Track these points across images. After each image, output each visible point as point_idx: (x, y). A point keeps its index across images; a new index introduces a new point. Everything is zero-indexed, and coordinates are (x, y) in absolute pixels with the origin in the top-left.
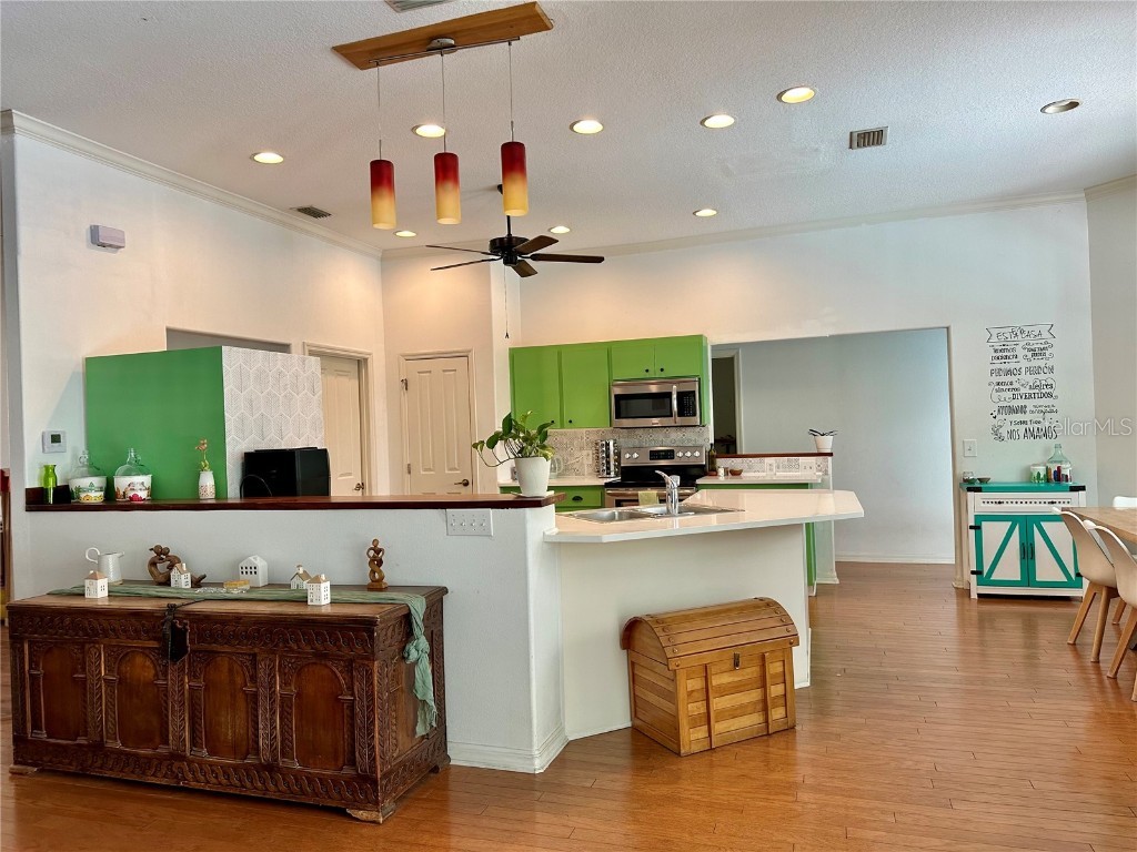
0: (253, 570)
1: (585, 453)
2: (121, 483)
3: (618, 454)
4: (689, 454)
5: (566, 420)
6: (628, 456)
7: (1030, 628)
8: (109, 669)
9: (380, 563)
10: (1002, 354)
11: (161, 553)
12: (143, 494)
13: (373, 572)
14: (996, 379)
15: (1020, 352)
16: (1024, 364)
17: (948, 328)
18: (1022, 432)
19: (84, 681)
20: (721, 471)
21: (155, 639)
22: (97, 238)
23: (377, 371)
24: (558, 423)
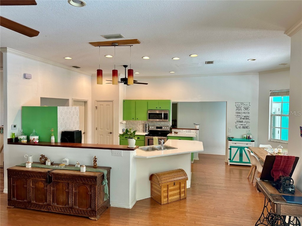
0: (66, 162)
1: (140, 126)
2: (32, 138)
3: (149, 127)
4: (165, 128)
5: (136, 118)
6: (151, 127)
7: (241, 174)
8: (33, 185)
9: (96, 161)
10: (238, 108)
11: (43, 156)
12: (37, 141)
13: (94, 163)
14: (237, 114)
15: (242, 108)
16: (243, 111)
17: (227, 102)
18: (242, 127)
19: (26, 187)
20: (173, 132)
21: (44, 178)
22: (25, 77)
23: (89, 105)
24: (134, 119)
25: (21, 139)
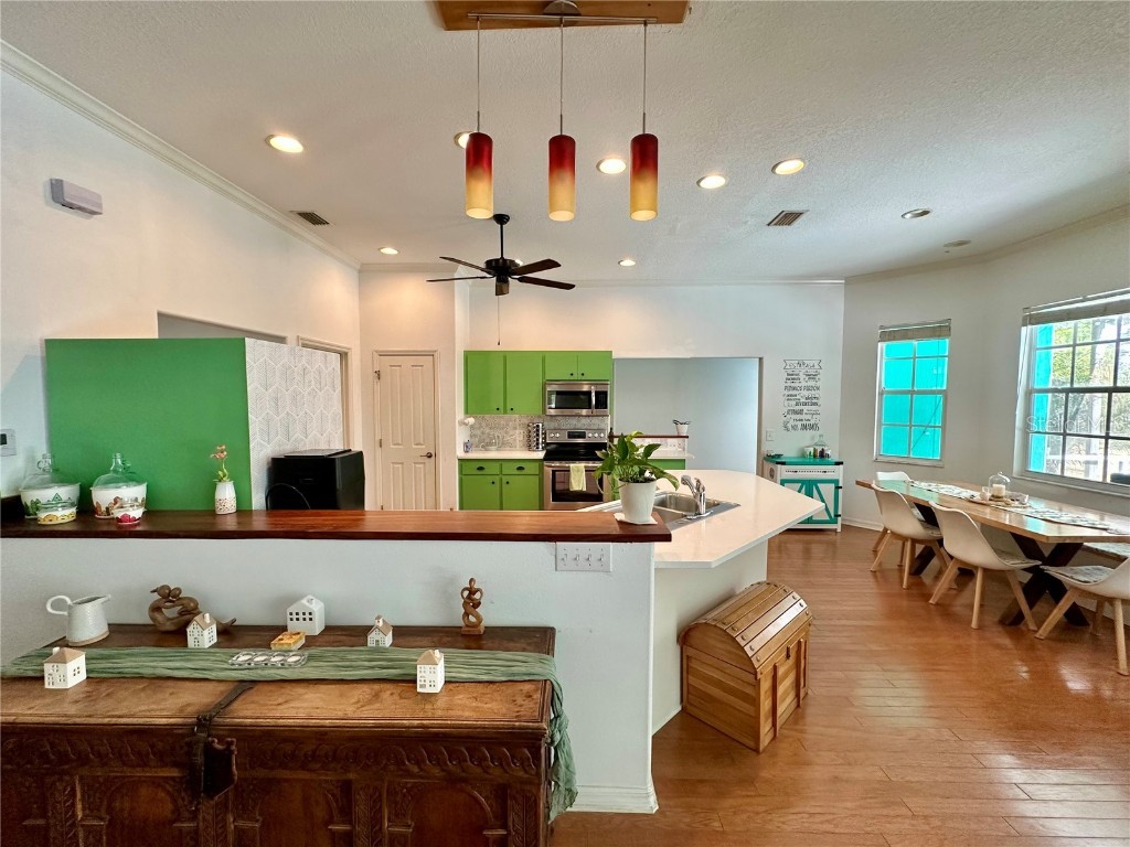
0: (307, 616)
1: (517, 432)
2: (102, 496)
3: (545, 434)
4: (596, 435)
5: (509, 407)
6: (552, 435)
7: (807, 553)
8: (90, 808)
9: (477, 605)
10: (792, 377)
11: (168, 595)
12: (137, 513)
14: (787, 393)
15: (802, 376)
16: (803, 384)
17: (761, 359)
18: (799, 427)
21: (175, 764)
24: (502, 408)
25: (37, 505)
